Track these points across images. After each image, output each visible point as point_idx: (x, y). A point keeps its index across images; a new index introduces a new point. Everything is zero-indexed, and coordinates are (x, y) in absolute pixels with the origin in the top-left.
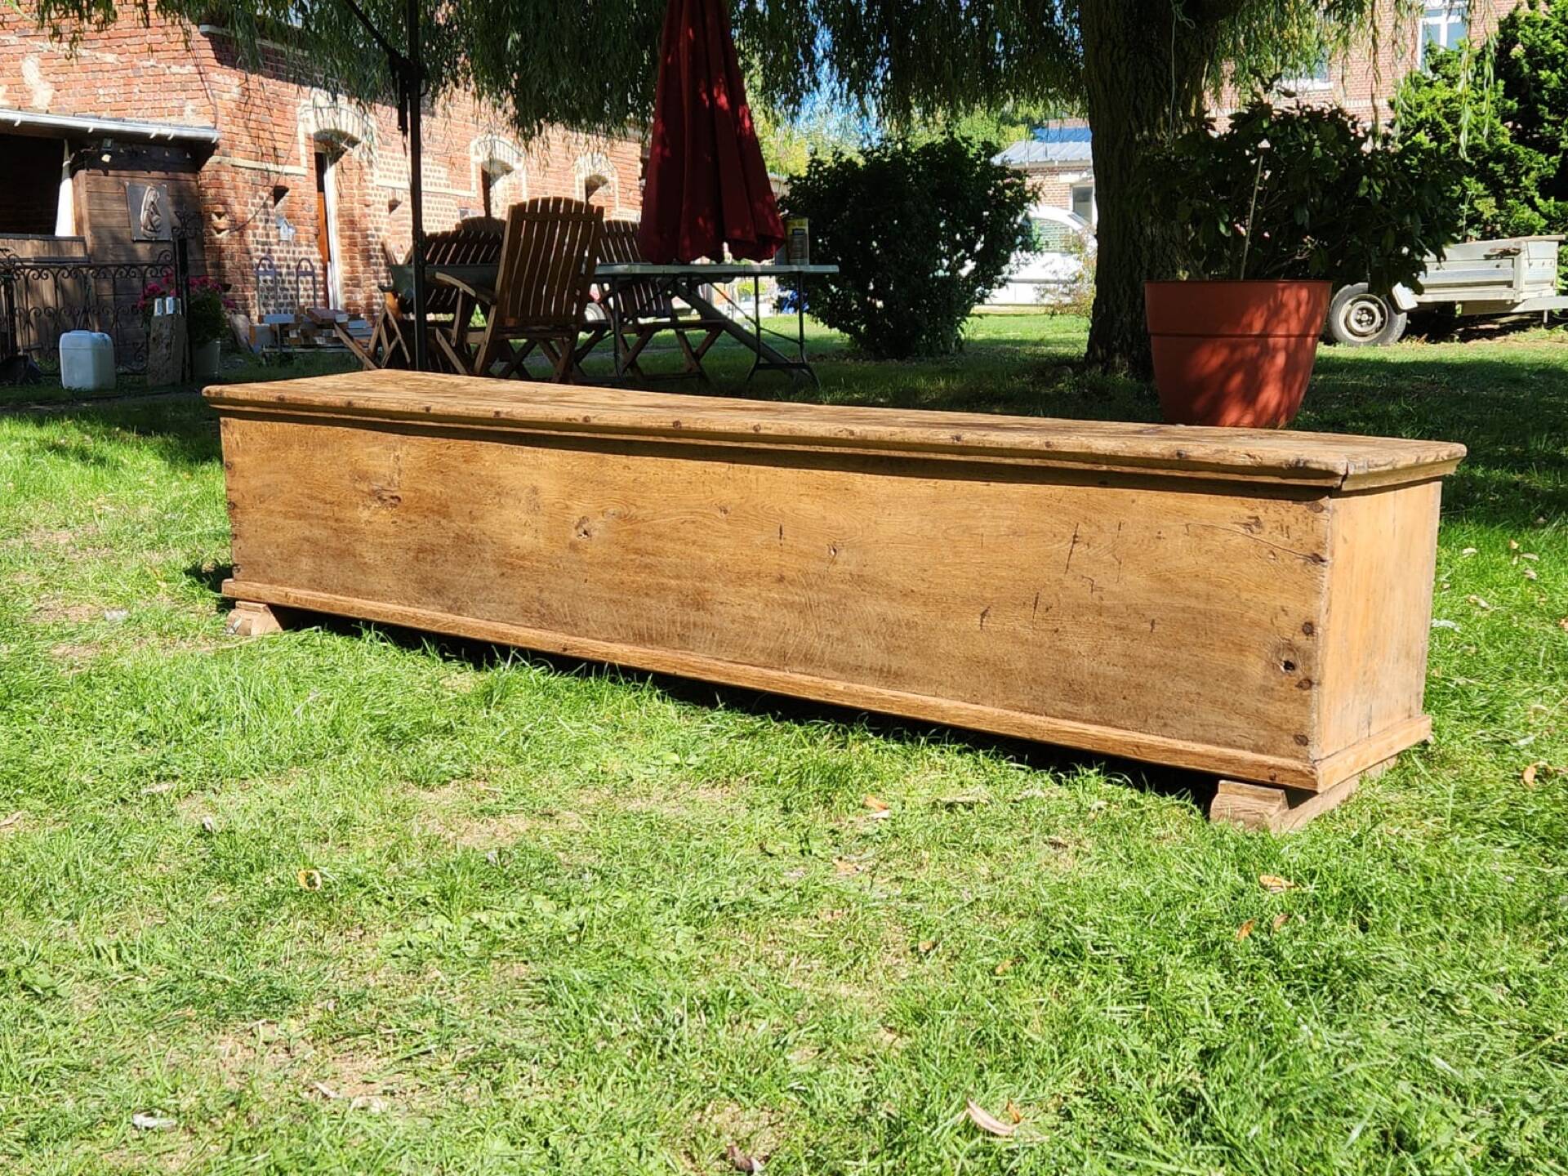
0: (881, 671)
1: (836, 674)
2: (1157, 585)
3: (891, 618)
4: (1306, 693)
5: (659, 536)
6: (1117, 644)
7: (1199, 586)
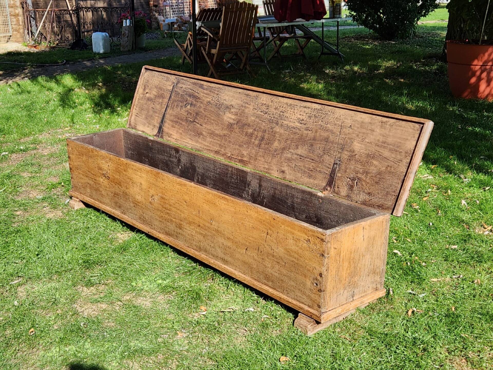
0: (223, 259)
1: (212, 257)
2: (286, 252)
3: (225, 244)
4: (320, 293)
5: (170, 205)
6: (277, 267)
7: (296, 256)
